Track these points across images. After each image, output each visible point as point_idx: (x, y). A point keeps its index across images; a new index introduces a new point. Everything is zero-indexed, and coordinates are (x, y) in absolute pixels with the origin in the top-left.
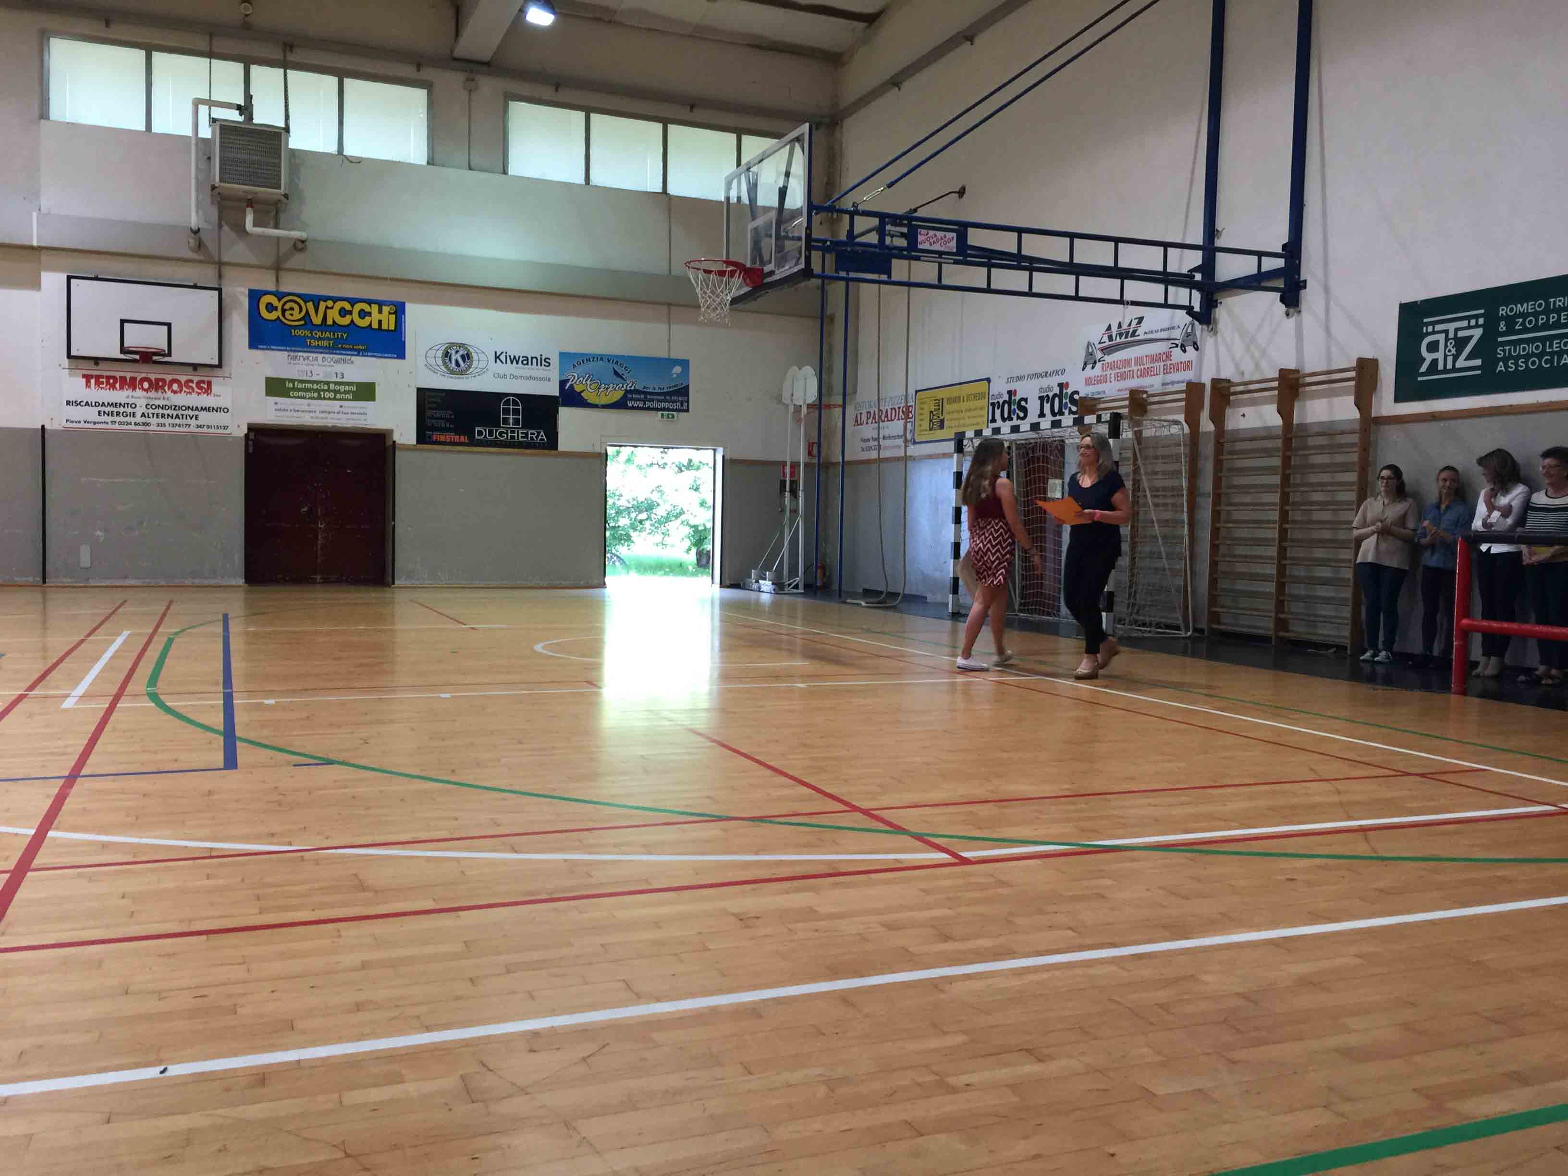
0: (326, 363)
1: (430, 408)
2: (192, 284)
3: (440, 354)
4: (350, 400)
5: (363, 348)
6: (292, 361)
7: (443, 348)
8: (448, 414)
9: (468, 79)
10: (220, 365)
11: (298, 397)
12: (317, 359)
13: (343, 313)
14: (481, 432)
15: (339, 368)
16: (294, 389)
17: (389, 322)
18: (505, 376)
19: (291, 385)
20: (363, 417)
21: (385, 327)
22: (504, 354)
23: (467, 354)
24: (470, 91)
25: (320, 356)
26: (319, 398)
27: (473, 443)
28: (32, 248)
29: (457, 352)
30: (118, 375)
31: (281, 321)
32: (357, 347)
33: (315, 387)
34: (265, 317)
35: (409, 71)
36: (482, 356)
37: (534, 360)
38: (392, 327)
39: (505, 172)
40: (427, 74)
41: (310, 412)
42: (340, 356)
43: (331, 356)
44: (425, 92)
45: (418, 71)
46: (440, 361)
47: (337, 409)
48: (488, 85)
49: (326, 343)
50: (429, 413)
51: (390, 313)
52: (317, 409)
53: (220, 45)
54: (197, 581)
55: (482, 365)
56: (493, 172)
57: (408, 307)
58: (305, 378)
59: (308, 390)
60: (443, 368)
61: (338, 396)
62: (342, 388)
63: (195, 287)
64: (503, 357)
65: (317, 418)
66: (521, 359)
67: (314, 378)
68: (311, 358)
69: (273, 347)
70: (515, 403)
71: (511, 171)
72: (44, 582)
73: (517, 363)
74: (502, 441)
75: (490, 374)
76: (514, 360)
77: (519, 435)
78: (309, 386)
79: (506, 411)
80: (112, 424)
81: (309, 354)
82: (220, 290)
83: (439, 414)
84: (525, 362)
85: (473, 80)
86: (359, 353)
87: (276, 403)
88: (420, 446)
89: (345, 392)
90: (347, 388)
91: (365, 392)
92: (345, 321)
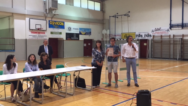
2: (43, 20)
3: (68, 28)
5: (60, 28)
10: (46, 30)
13: (58, 23)
15: (58, 30)
16: (54, 33)
27: (71, 39)
30: (35, 32)
31: (52, 24)
34: (50, 24)
39: (73, 5)
41: (55, 36)
49: (57, 27)
51: (63, 23)
57: (65, 23)
60: (68, 30)
61: (58, 34)
69: (51, 28)
70: (75, 34)
72: (26, 60)
75: (73, 31)
76: (75, 29)
80: (34, 38)
81: (55, 29)
82: (46, 20)
83: (68, 36)
87: (52, 35)
88: (66, 40)
91: (61, 33)
92: (58, 24)
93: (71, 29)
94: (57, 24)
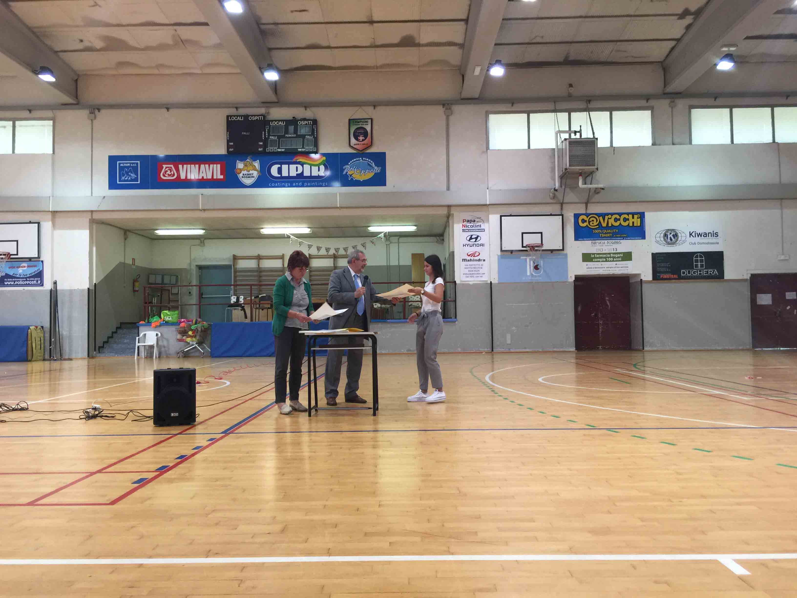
0: (609, 244)
1: (659, 263)
2: (550, 214)
3: (662, 235)
4: (620, 261)
5: (625, 236)
6: (594, 245)
7: (664, 232)
8: (667, 265)
9: (671, 102)
10: (563, 250)
11: (596, 261)
12: (604, 243)
13: (616, 220)
14: (684, 272)
15: (615, 246)
16: (595, 258)
17: (637, 222)
18: (695, 243)
19: (593, 256)
20: (627, 268)
21: (635, 225)
22: (694, 233)
23: (676, 234)
24: (672, 108)
25: (606, 241)
26: (606, 261)
27: (680, 278)
28: (486, 205)
29: (670, 234)
31: (588, 226)
32: (623, 236)
33: (604, 256)
34: (581, 226)
35: (643, 103)
36: (683, 235)
37: (710, 234)
38: (639, 225)
39: (690, 143)
40: (652, 102)
41: (602, 268)
42: (616, 241)
43: (611, 241)
44: (650, 112)
45: (647, 102)
46: (662, 239)
47: (614, 266)
48: (681, 104)
49: (609, 235)
50: (658, 265)
51: (638, 218)
52: (606, 266)
53: (559, 106)
54: (555, 349)
55: (683, 239)
56: (684, 144)
57: (647, 215)
58: (599, 252)
59: (602, 258)
60: (664, 242)
61: (615, 260)
62: (617, 256)
63: (551, 215)
64: (693, 234)
65: (606, 270)
66: (703, 234)
67: (603, 252)
68: (602, 243)
69: (585, 239)
70: (701, 257)
71: (693, 143)
72: (493, 351)
73: (701, 236)
74: (694, 276)
75: (687, 244)
76: (699, 235)
77: (704, 273)
78: (602, 256)
79: (696, 261)
81: (600, 241)
82: (562, 215)
83: (663, 265)
84: (705, 236)
85: (673, 102)
86: (624, 238)
87: (587, 265)
88: (654, 281)
89: (618, 257)
90: (619, 255)
91: (627, 256)
92: (617, 224)
93: (676, 236)
94: (612, 222)
